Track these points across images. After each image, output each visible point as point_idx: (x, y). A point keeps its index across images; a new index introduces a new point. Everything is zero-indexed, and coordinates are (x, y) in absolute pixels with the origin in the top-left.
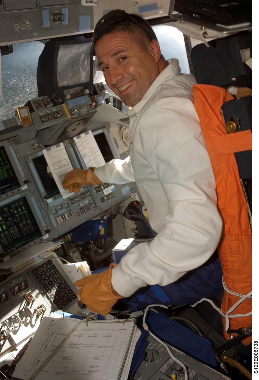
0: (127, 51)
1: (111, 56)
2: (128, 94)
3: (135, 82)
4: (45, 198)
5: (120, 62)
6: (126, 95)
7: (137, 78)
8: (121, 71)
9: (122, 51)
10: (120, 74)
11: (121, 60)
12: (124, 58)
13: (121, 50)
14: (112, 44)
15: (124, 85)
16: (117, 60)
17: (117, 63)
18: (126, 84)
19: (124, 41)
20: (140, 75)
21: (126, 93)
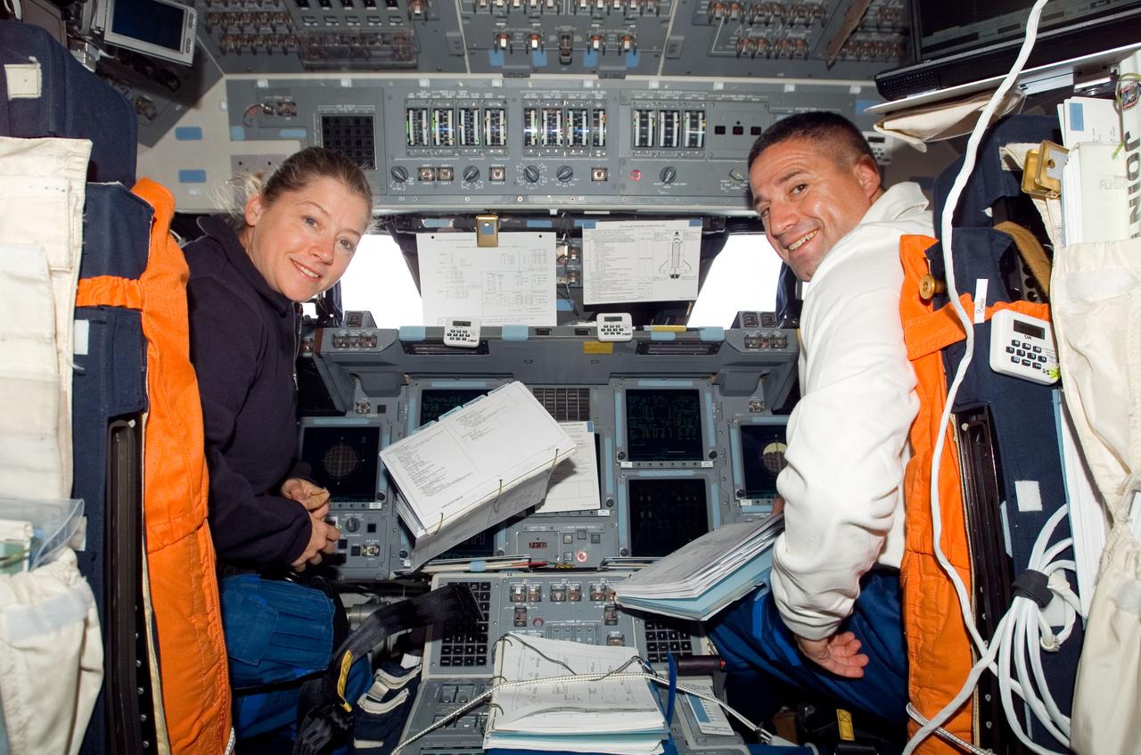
0: (807, 173)
1: (776, 184)
2: (804, 256)
3: (819, 234)
4: (740, 495)
5: (794, 195)
6: (800, 257)
7: (824, 224)
8: (794, 211)
9: (798, 173)
10: (791, 216)
11: (796, 191)
12: (802, 187)
13: (796, 171)
14: (780, 161)
15: (800, 239)
16: (788, 191)
17: (787, 197)
18: (804, 236)
19: (804, 154)
20: (831, 218)
21: (801, 252)
